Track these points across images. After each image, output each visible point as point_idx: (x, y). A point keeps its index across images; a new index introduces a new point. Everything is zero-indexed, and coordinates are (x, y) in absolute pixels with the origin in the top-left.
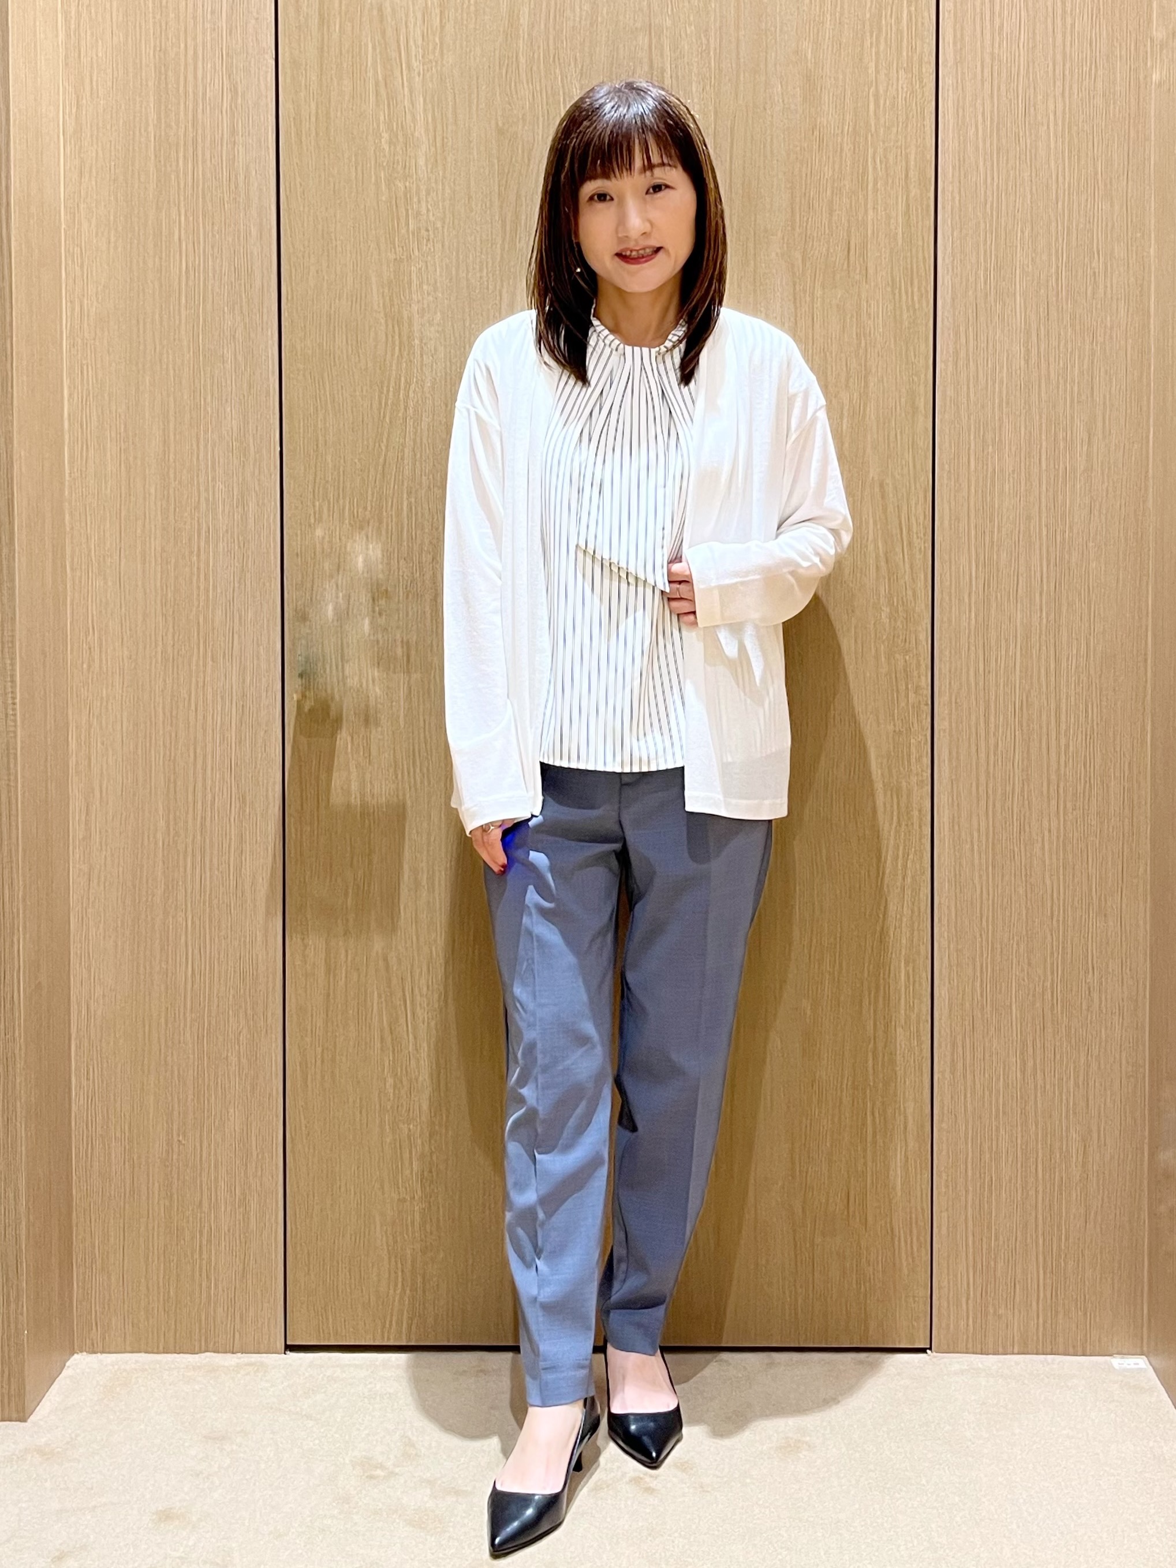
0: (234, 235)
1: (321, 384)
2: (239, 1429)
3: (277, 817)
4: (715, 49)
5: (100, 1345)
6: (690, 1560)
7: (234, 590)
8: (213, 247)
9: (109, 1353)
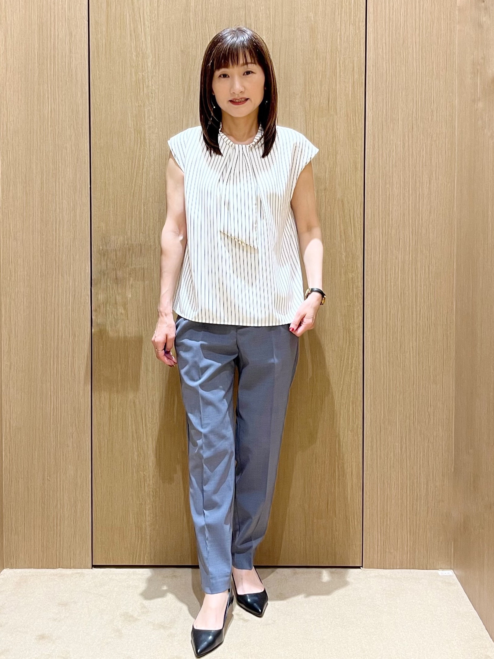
0: (71, 96)
1: (107, 159)
2: (72, 601)
4: (273, 16)
5: (15, 565)
6: (261, 656)
7: (70, 246)
8: (62, 101)
9: (18, 568)
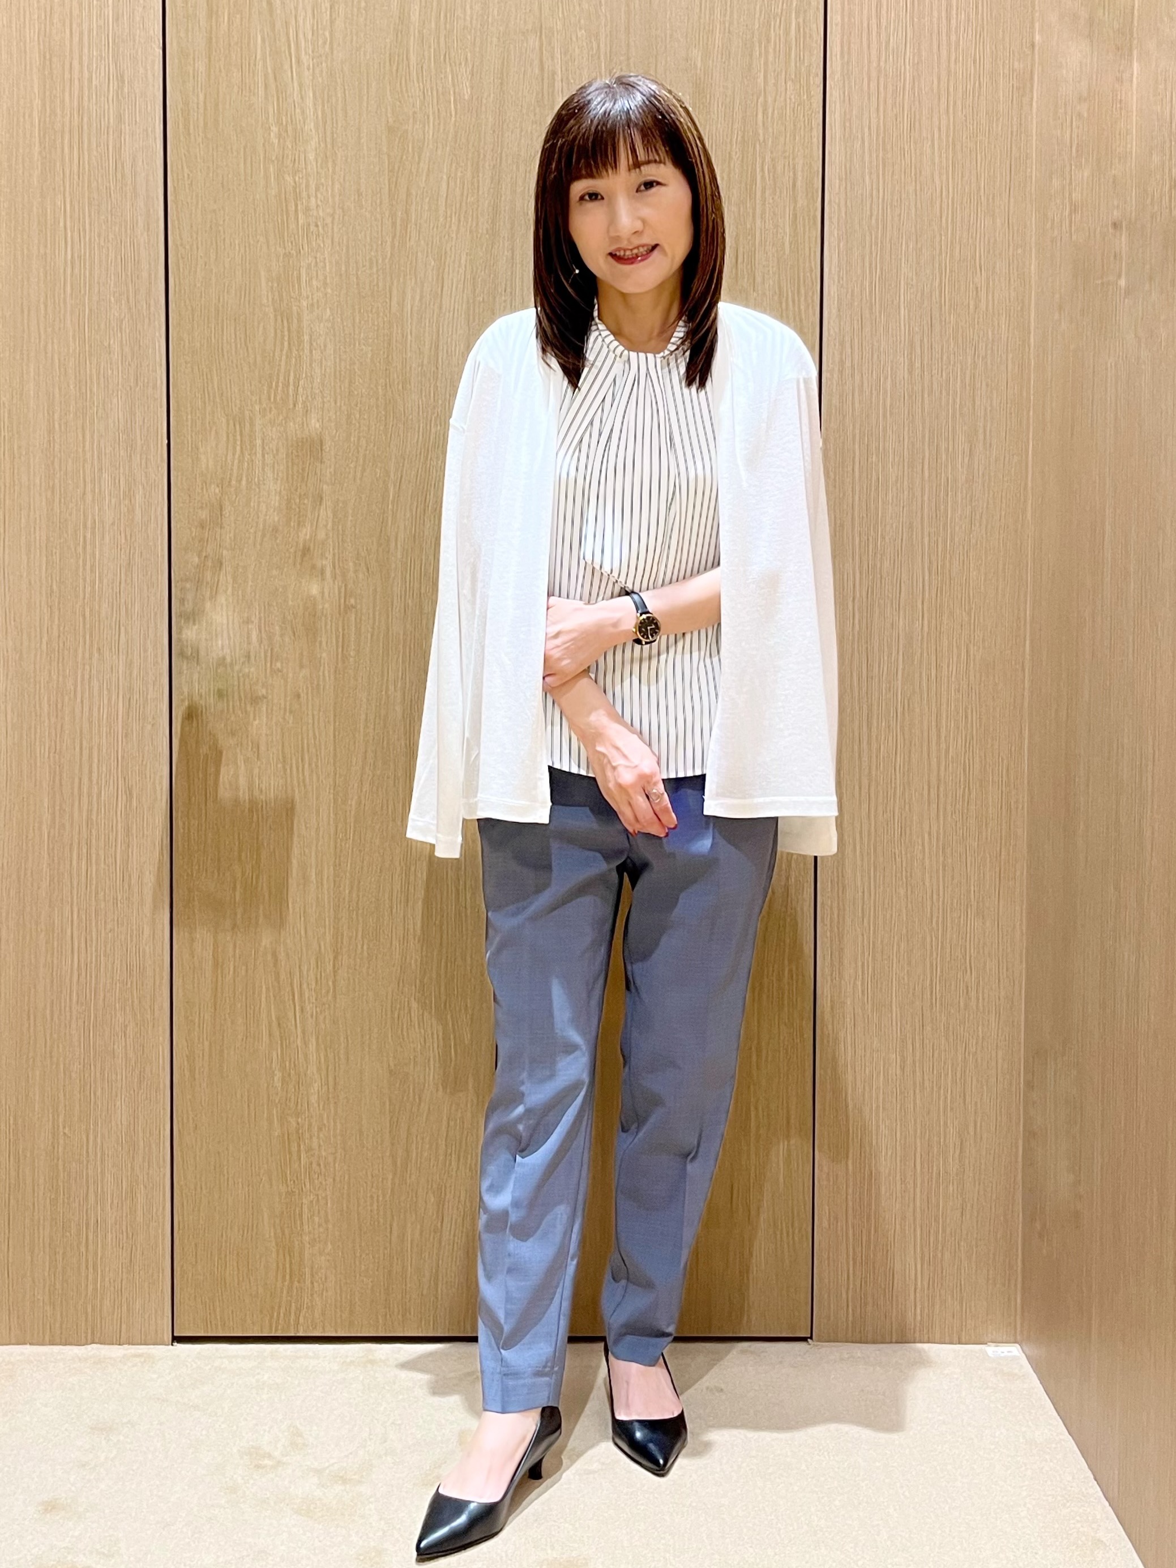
0: (121, 225)
1: (209, 377)
2: (125, 1420)
3: (164, 810)
4: (606, 54)
7: (120, 583)
8: (99, 236)
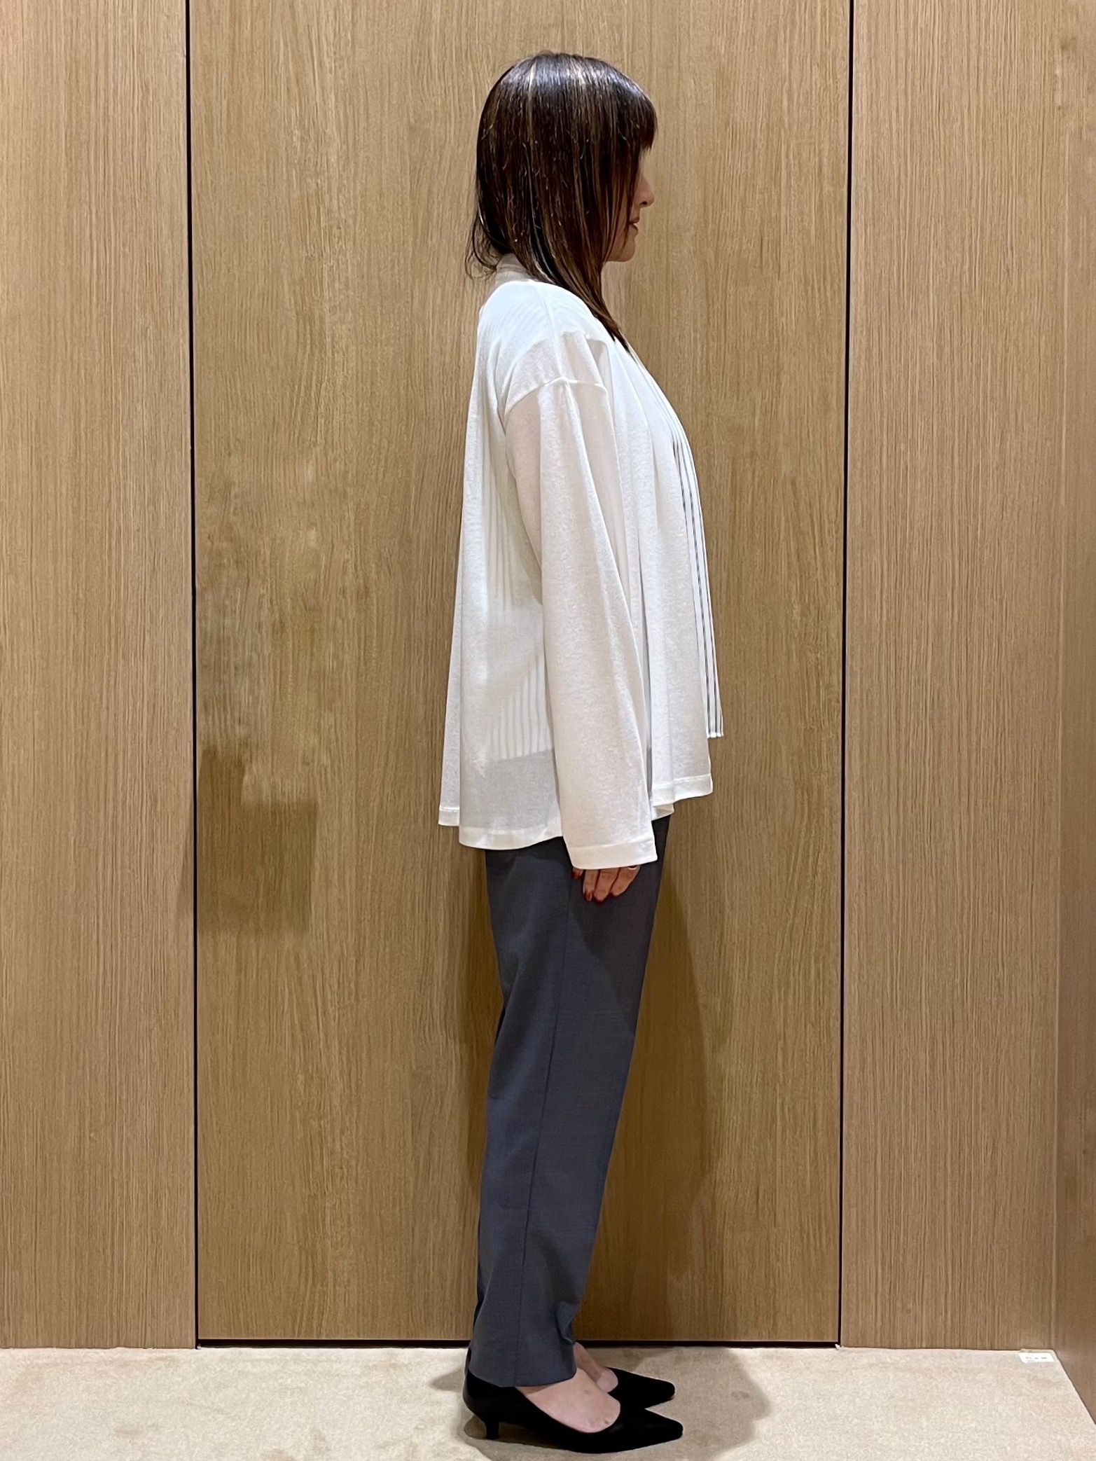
0: (146, 234)
1: (232, 382)
2: (150, 1423)
3: (188, 814)
4: (628, 45)
5: (13, 1339)
7: (145, 589)
8: (124, 246)
9: (21, 1347)
